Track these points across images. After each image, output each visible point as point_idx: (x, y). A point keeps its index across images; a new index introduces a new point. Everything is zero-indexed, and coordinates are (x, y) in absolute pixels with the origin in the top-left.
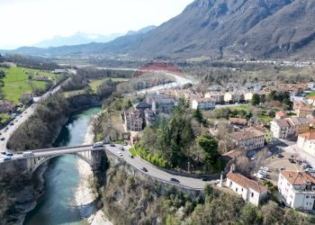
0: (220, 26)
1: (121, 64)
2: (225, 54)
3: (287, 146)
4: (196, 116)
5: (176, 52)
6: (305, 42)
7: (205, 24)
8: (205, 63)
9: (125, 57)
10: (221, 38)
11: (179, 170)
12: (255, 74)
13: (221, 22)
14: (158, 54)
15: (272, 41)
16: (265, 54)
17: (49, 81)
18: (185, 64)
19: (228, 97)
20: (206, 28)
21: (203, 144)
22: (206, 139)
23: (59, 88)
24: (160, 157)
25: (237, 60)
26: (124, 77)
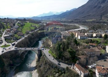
0: (102, 7)
1: (62, 22)
2: (103, 18)
5: (82, 18)
7: (95, 7)
8: (94, 22)
10: (102, 12)
14: (76, 18)
17: (36, 27)
18: (85, 22)
19: (94, 35)
22: (70, 50)
23: (38, 29)
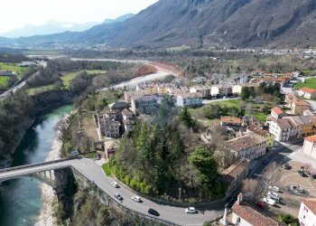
0: (199, 14)
1: (98, 54)
2: (205, 43)
3: (291, 151)
4: (184, 119)
5: (156, 41)
6: (282, 30)
7: (184, 12)
8: (185, 52)
9: (102, 47)
10: (201, 27)
11: (167, 197)
12: (235, 63)
13: (200, 10)
14: (137, 43)
15: (250, 30)
16: (244, 43)
17: (13, 76)
18: (166, 54)
19: (215, 91)
20: (186, 15)
21: (198, 164)
22: (201, 157)
23: (24, 83)
24: (142, 181)
25: (217, 48)
26: (100, 68)
